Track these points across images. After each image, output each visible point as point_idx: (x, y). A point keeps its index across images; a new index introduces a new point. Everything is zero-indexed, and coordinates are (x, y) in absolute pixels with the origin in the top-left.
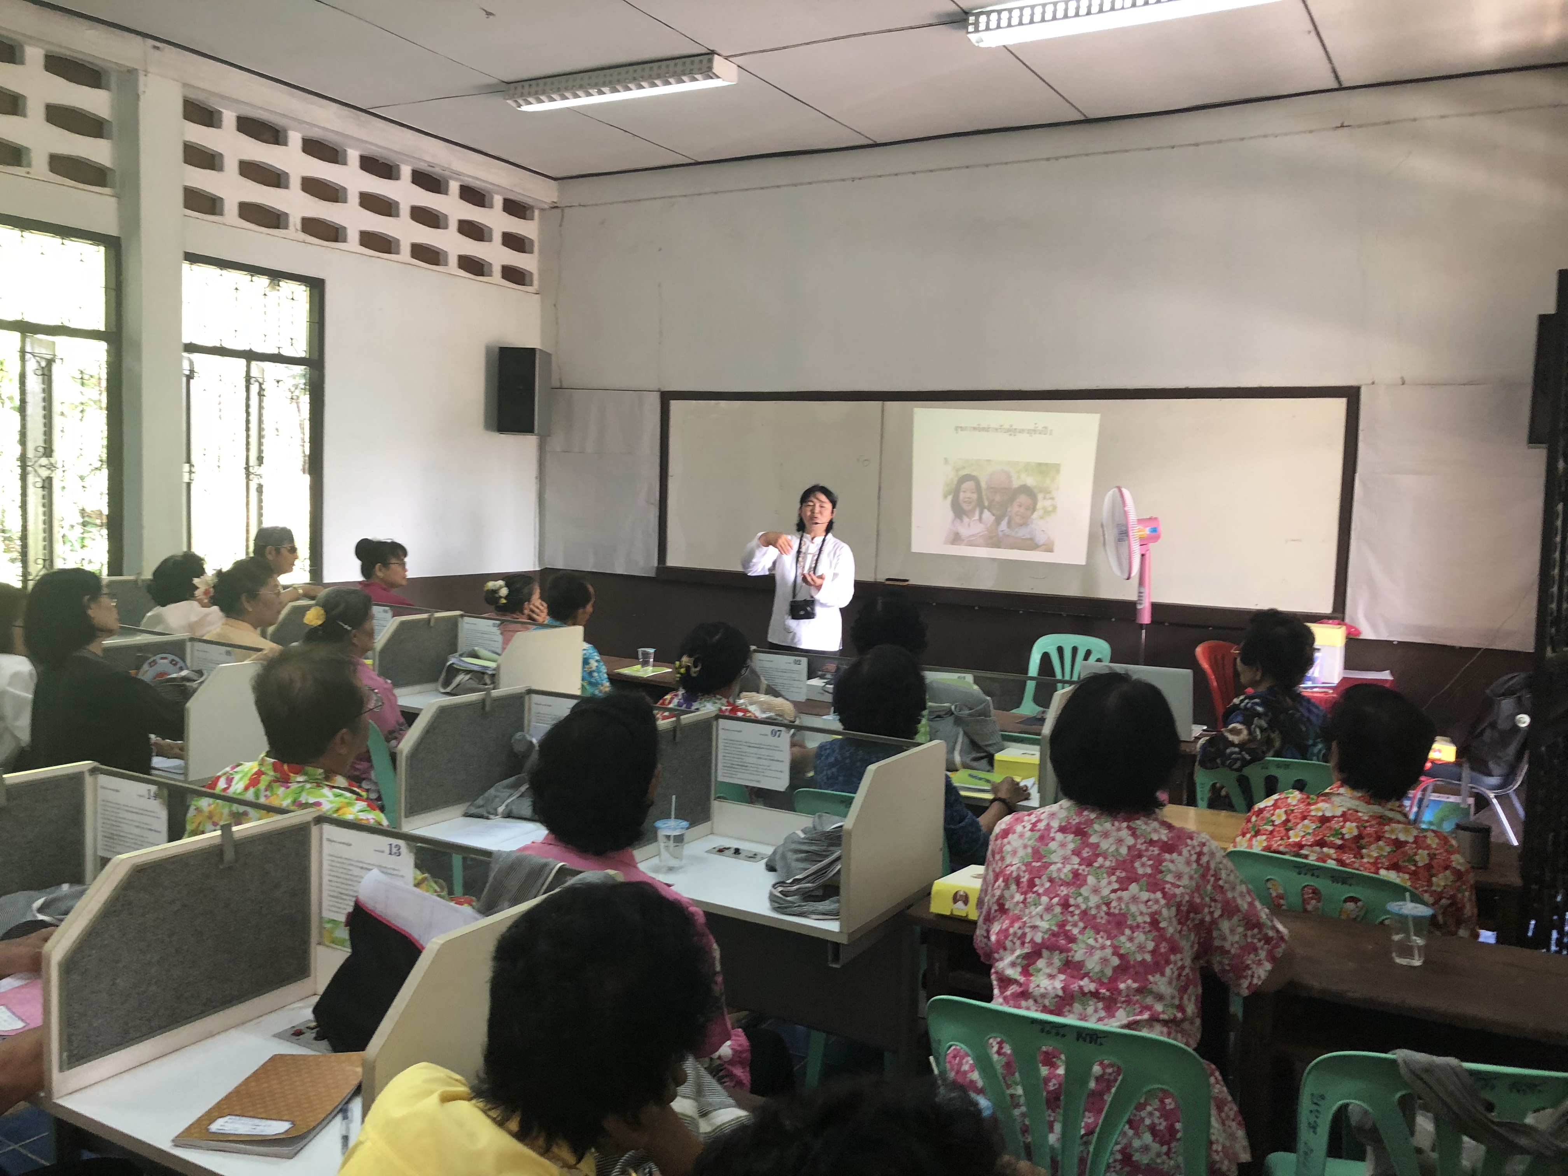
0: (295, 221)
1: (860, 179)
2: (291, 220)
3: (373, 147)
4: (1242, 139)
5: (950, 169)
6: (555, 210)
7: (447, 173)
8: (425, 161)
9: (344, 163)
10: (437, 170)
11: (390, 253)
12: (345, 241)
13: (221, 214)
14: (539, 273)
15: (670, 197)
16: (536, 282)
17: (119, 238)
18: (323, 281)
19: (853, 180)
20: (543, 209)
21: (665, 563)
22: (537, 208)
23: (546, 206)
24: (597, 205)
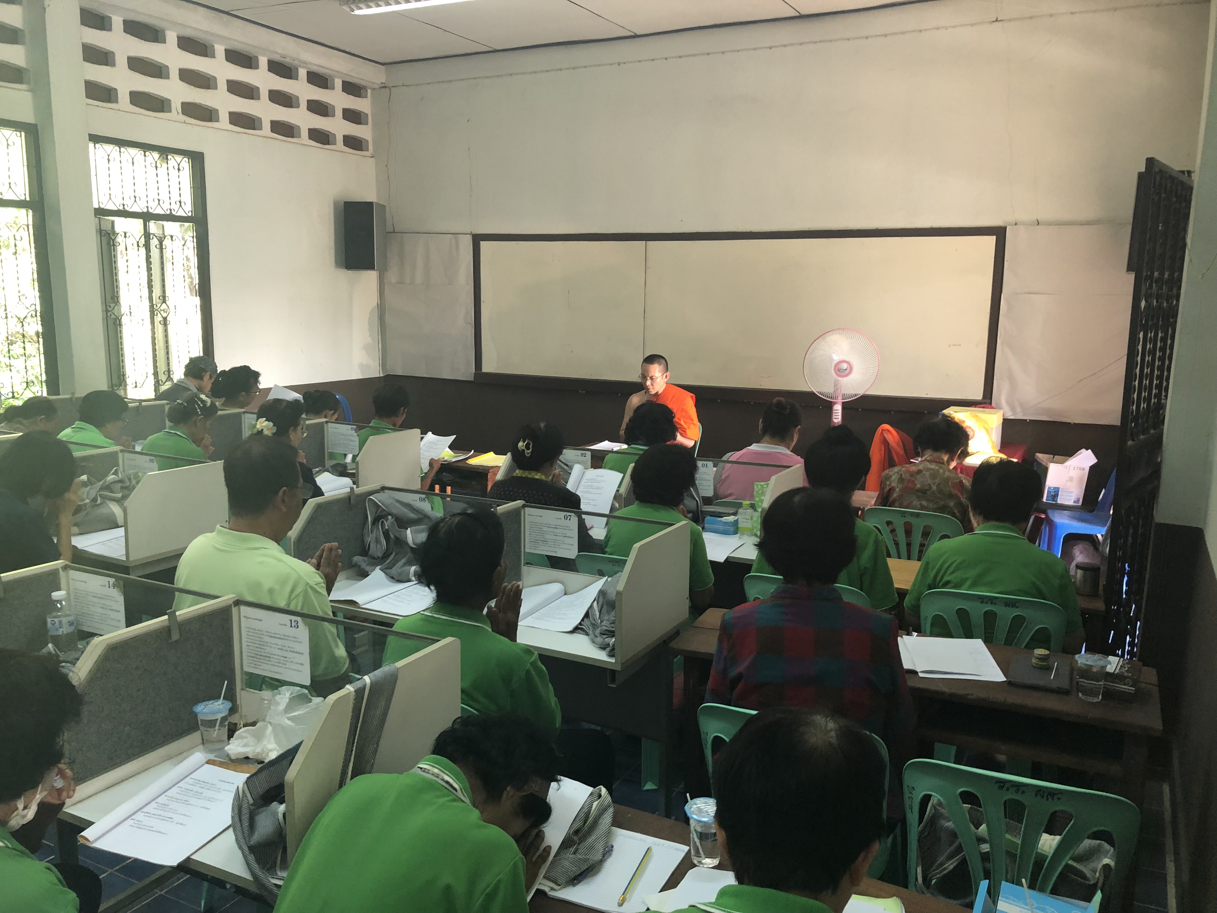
0: (176, 105)
1: (625, 63)
2: (173, 105)
3: (236, 43)
4: (920, 31)
5: (695, 55)
6: (383, 90)
7: (296, 62)
8: (278, 53)
9: (213, 56)
10: (288, 60)
11: (254, 129)
12: (217, 120)
13: (116, 101)
14: (373, 140)
15: (475, 78)
16: (371, 148)
17: (36, 125)
18: (202, 154)
19: (619, 64)
20: (374, 89)
21: (481, 369)
22: (370, 88)
23: (377, 86)
24: (417, 85)
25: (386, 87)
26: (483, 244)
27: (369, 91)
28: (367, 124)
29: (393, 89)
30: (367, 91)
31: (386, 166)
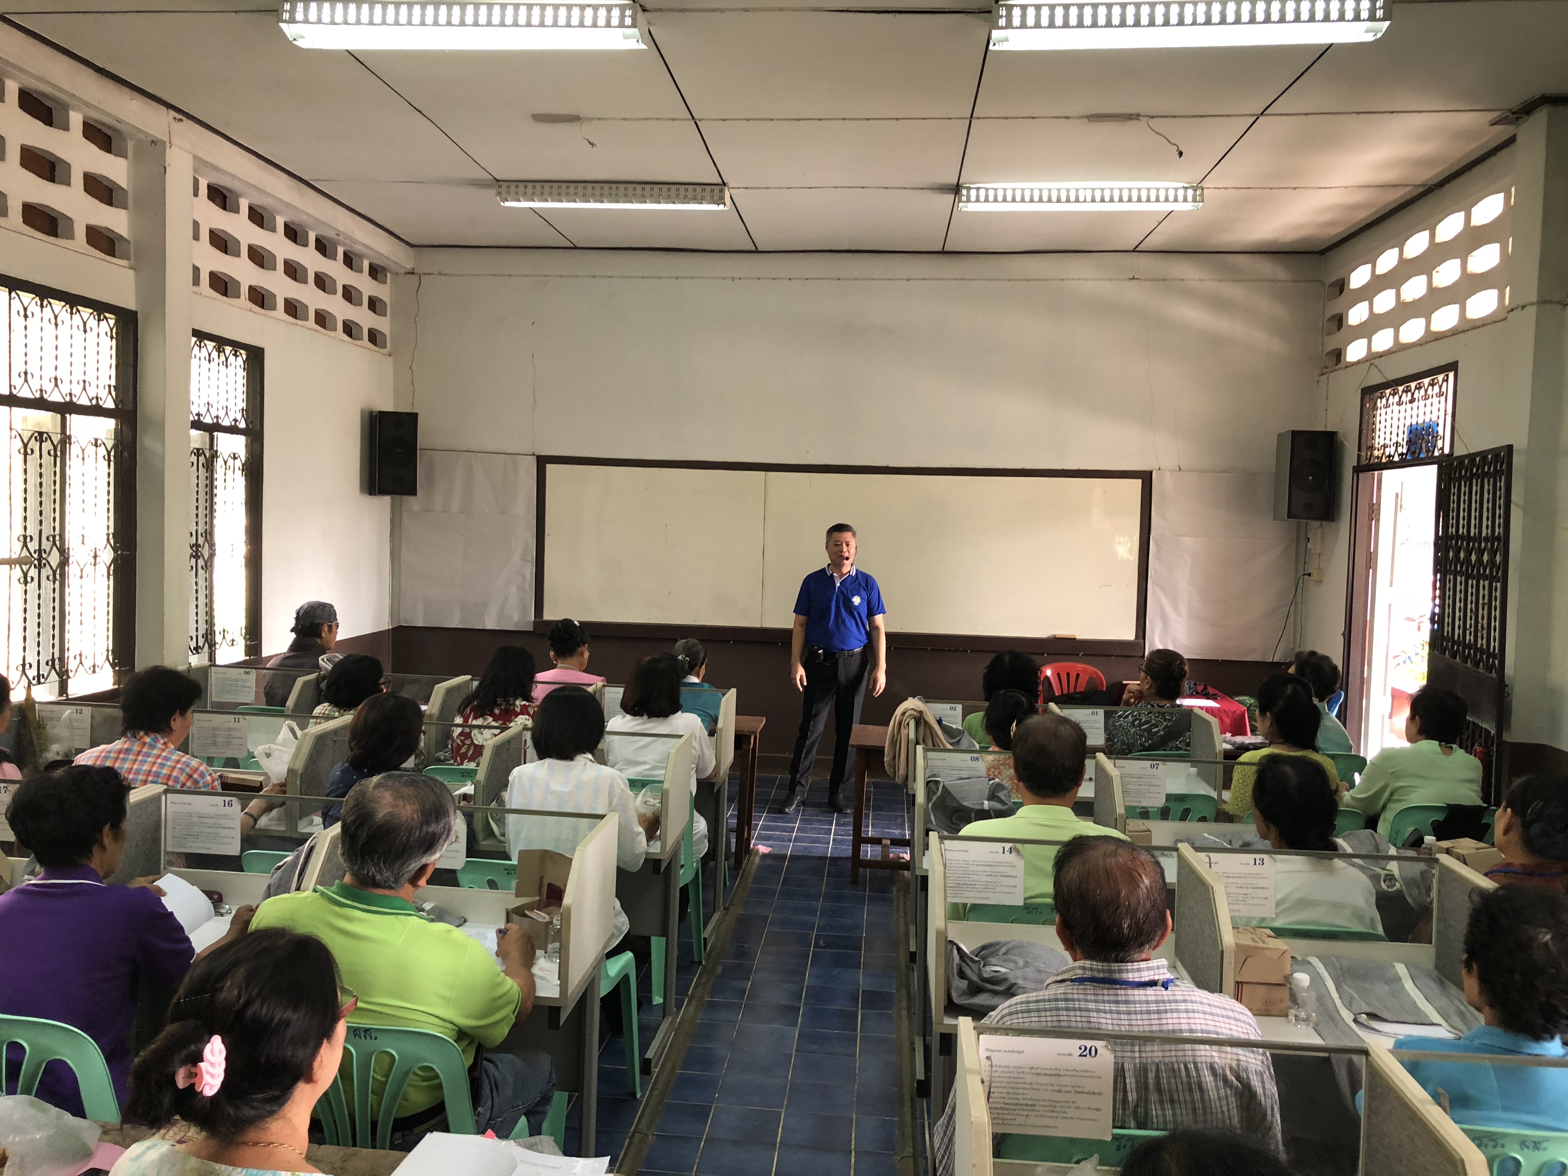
0: (244, 290)
1: (740, 279)
2: (242, 289)
5: (821, 279)
6: (408, 275)
11: (302, 319)
12: (275, 308)
13: (198, 284)
14: (391, 336)
15: (545, 276)
16: (388, 344)
17: (136, 312)
18: (261, 351)
19: (733, 279)
21: (541, 617)
22: (391, 272)
23: (403, 271)
24: (460, 275)
25: (413, 273)
26: (550, 468)
27: (388, 275)
28: (385, 315)
29: (423, 277)
30: (386, 275)
31: (410, 368)
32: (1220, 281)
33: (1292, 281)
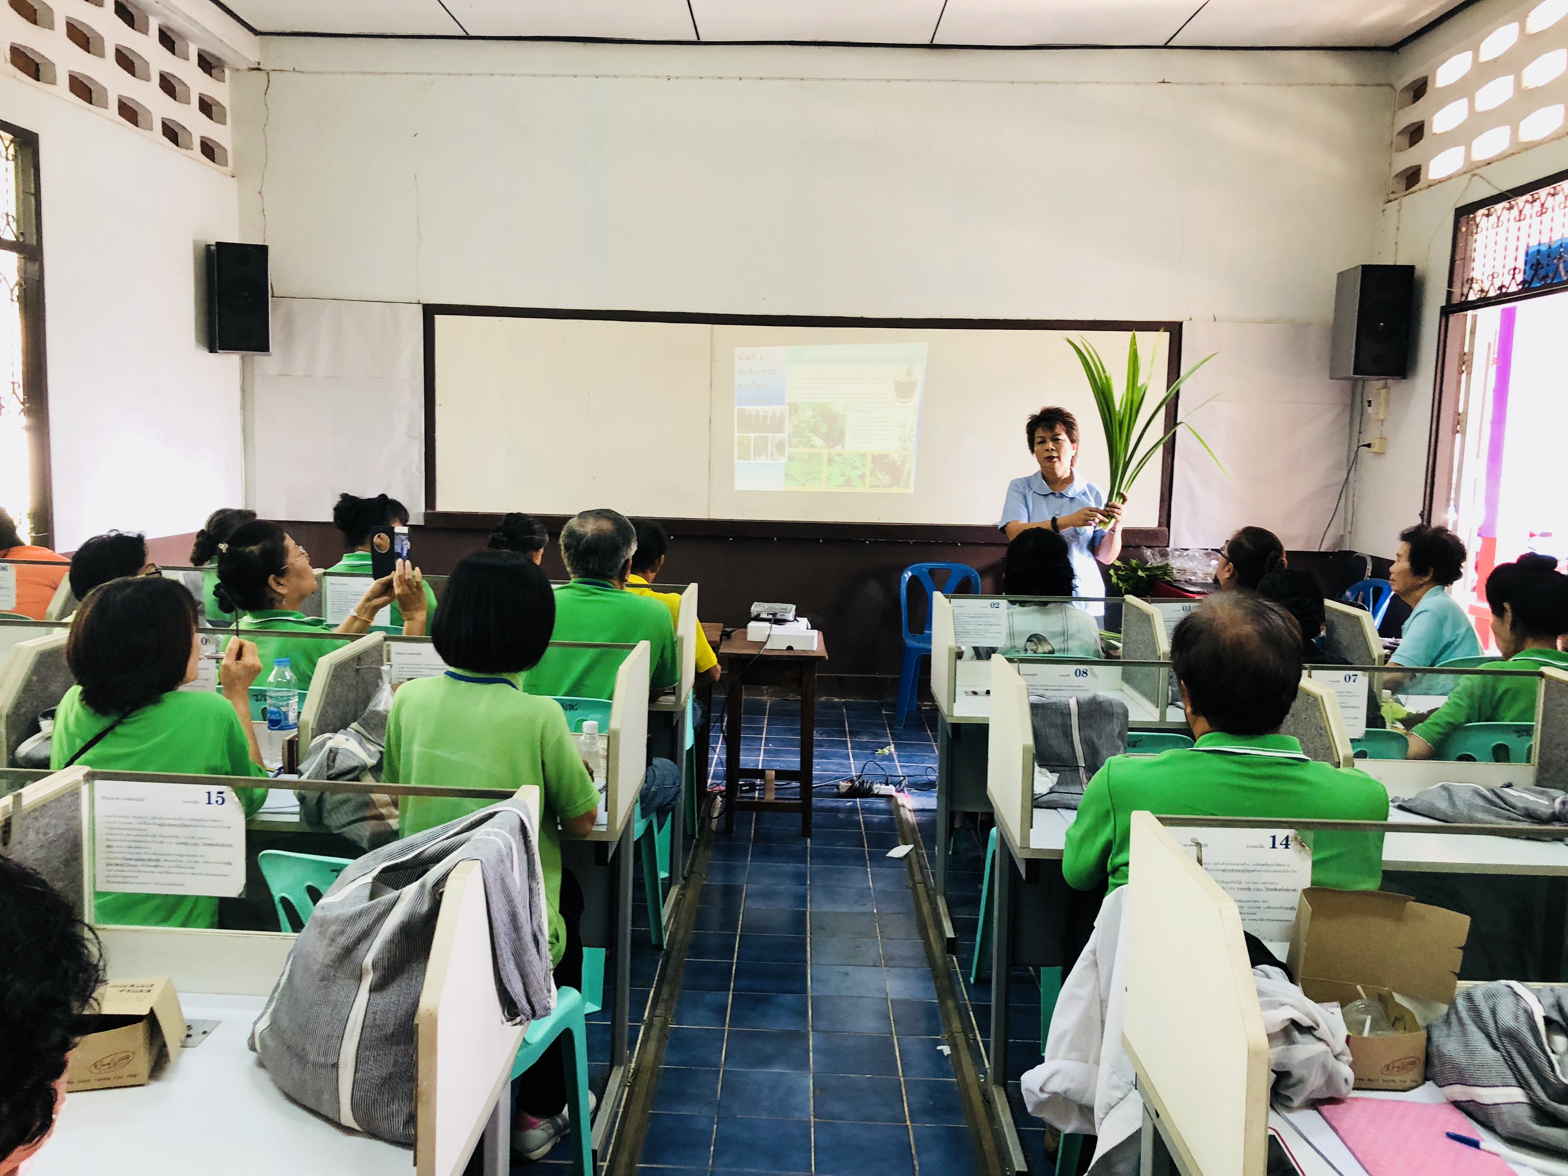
0: (4, 47)
1: (677, 78)
4: (1077, 83)
5: (782, 79)
6: (256, 72)
11: (99, 106)
12: (54, 83)
14: (234, 151)
15: (429, 74)
16: (230, 162)
18: (35, 137)
19: (669, 78)
20: (238, 70)
21: (434, 508)
22: (230, 68)
23: (246, 67)
24: (320, 73)
25: (259, 69)
26: (440, 320)
27: (227, 71)
28: (224, 123)
29: (272, 74)
30: (223, 71)
31: (260, 193)
32: (1269, 85)
33: (1357, 85)
